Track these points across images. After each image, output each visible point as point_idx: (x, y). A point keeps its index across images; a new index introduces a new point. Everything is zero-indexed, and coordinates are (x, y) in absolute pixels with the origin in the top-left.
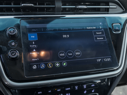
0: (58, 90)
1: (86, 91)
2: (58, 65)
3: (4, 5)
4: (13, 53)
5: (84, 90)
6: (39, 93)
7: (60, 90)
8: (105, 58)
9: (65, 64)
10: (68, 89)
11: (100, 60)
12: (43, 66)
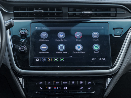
0: (57, 83)
1: (82, 87)
2: (56, 60)
3: (20, 11)
4: (22, 48)
5: (81, 86)
6: (40, 83)
7: (58, 83)
8: (100, 58)
9: (62, 60)
10: (65, 83)
11: (95, 59)
12: (44, 60)
